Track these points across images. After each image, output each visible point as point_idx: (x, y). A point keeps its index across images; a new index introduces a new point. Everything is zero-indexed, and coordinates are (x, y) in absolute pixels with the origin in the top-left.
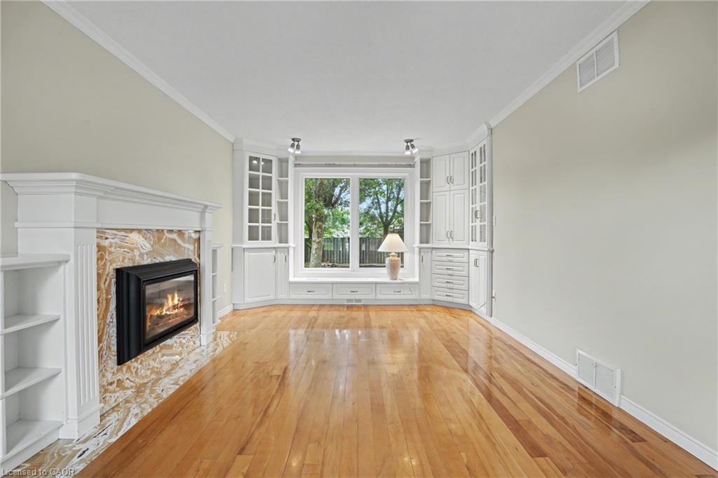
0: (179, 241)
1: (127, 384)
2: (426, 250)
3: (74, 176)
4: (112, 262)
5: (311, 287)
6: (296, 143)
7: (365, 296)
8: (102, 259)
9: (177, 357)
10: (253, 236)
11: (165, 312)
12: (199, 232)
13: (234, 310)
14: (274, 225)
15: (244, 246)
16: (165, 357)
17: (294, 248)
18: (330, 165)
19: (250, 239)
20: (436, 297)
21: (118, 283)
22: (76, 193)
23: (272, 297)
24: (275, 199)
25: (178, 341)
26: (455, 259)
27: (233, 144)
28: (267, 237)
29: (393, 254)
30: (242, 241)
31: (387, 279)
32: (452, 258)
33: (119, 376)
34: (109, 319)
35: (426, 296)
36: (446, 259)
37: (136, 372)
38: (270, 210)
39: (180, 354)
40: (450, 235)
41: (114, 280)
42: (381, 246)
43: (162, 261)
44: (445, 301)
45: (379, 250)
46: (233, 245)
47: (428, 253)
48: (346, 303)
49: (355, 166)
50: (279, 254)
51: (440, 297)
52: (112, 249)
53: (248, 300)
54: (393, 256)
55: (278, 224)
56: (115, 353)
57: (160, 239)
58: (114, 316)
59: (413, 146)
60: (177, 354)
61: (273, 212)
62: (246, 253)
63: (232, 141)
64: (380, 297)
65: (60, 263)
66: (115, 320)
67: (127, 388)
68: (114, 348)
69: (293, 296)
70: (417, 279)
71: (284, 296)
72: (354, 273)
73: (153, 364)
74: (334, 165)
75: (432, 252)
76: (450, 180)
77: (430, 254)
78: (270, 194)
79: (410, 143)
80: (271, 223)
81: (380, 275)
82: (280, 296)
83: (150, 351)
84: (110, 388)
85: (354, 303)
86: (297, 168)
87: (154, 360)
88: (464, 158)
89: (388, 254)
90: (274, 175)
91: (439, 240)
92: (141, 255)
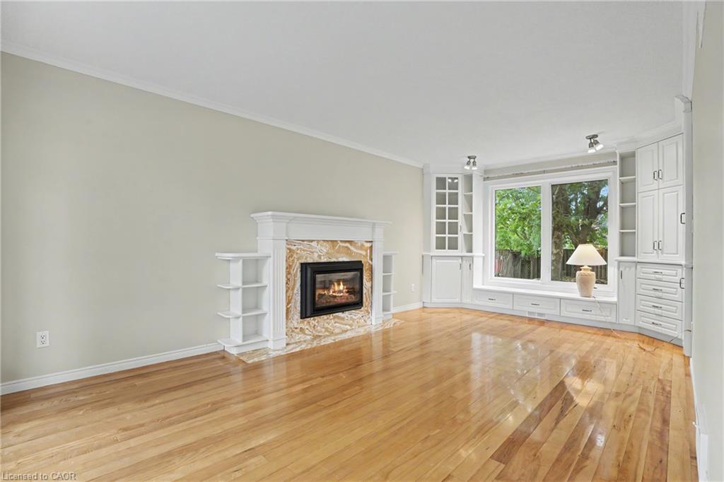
0: (352, 248)
1: (307, 332)
2: (627, 264)
3: (270, 213)
4: (298, 259)
5: (492, 295)
6: (472, 160)
7: (549, 312)
8: (292, 256)
9: (349, 327)
10: (440, 245)
11: (331, 293)
12: (372, 242)
13: (424, 307)
14: (460, 236)
15: (432, 254)
16: (336, 324)
17: (484, 257)
18: (517, 175)
19: (437, 248)
20: (641, 324)
21: (301, 271)
22: (274, 222)
23: (458, 300)
24: (461, 211)
25: (349, 316)
26: (665, 278)
27: (422, 169)
28: (453, 245)
29: (586, 267)
30: (429, 249)
31: (577, 295)
32: (661, 276)
33: (302, 326)
34: (295, 291)
35: (627, 321)
36: (653, 276)
37: (314, 327)
38: (457, 223)
39: (351, 325)
40: (658, 246)
41: (299, 270)
42: (570, 258)
43: (336, 260)
44: (650, 330)
45: (569, 262)
46: (424, 253)
47: (630, 268)
48: (527, 316)
49: (544, 172)
50: (464, 262)
51: (646, 324)
52: (299, 252)
53: (434, 300)
54: (585, 269)
55: (464, 235)
56: (299, 311)
57: (334, 247)
58: (299, 290)
59: (597, 143)
60: (349, 325)
61: (459, 224)
62: (434, 260)
63: (422, 167)
64: (564, 313)
65: (267, 257)
66: (300, 292)
67: (306, 334)
68: (299, 309)
69: (477, 302)
70: (615, 299)
71: (468, 301)
72: (545, 286)
73: (326, 325)
74: (522, 174)
75: (636, 268)
76: (657, 175)
77: (633, 269)
78: (457, 208)
79: (593, 140)
80: (457, 234)
81: (570, 289)
82: (465, 301)
83: (325, 317)
84: (296, 331)
85: (536, 317)
86: (486, 182)
87: (328, 323)
88: (677, 144)
89: (578, 268)
90: (461, 191)
91: (645, 251)
92: (320, 256)
